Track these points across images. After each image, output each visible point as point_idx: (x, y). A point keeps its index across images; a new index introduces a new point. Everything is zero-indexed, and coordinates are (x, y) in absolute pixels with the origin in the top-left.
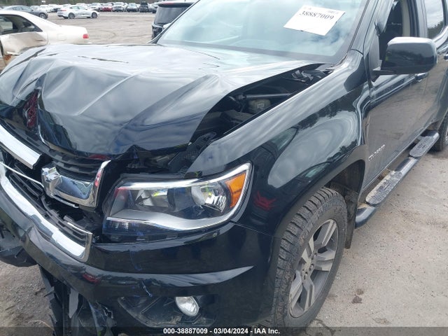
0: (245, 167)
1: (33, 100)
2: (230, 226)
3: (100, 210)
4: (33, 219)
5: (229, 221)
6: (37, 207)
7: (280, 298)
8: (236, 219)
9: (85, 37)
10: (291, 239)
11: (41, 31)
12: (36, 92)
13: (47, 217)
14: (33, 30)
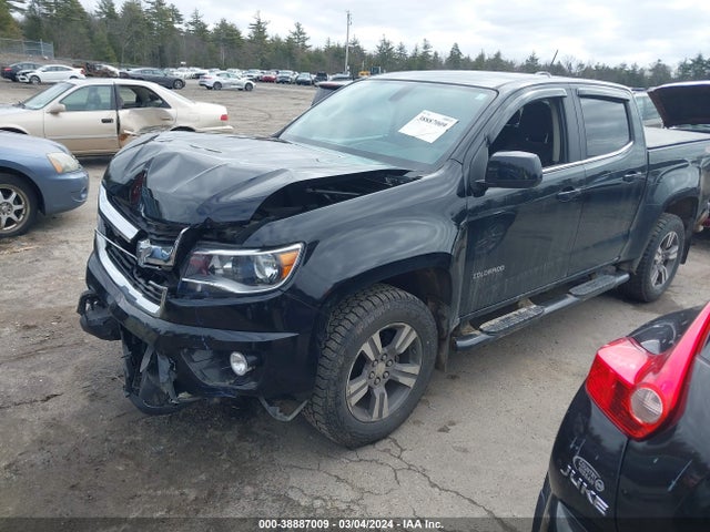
0: (299, 246)
1: (140, 179)
2: (278, 294)
3: (176, 271)
4: (123, 290)
5: (278, 289)
6: (128, 278)
7: (332, 382)
8: (284, 289)
9: (224, 118)
10: (349, 326)
11: (169, 107)
12: (144, 172)
13: (135, 286)
14: (159, 106)
